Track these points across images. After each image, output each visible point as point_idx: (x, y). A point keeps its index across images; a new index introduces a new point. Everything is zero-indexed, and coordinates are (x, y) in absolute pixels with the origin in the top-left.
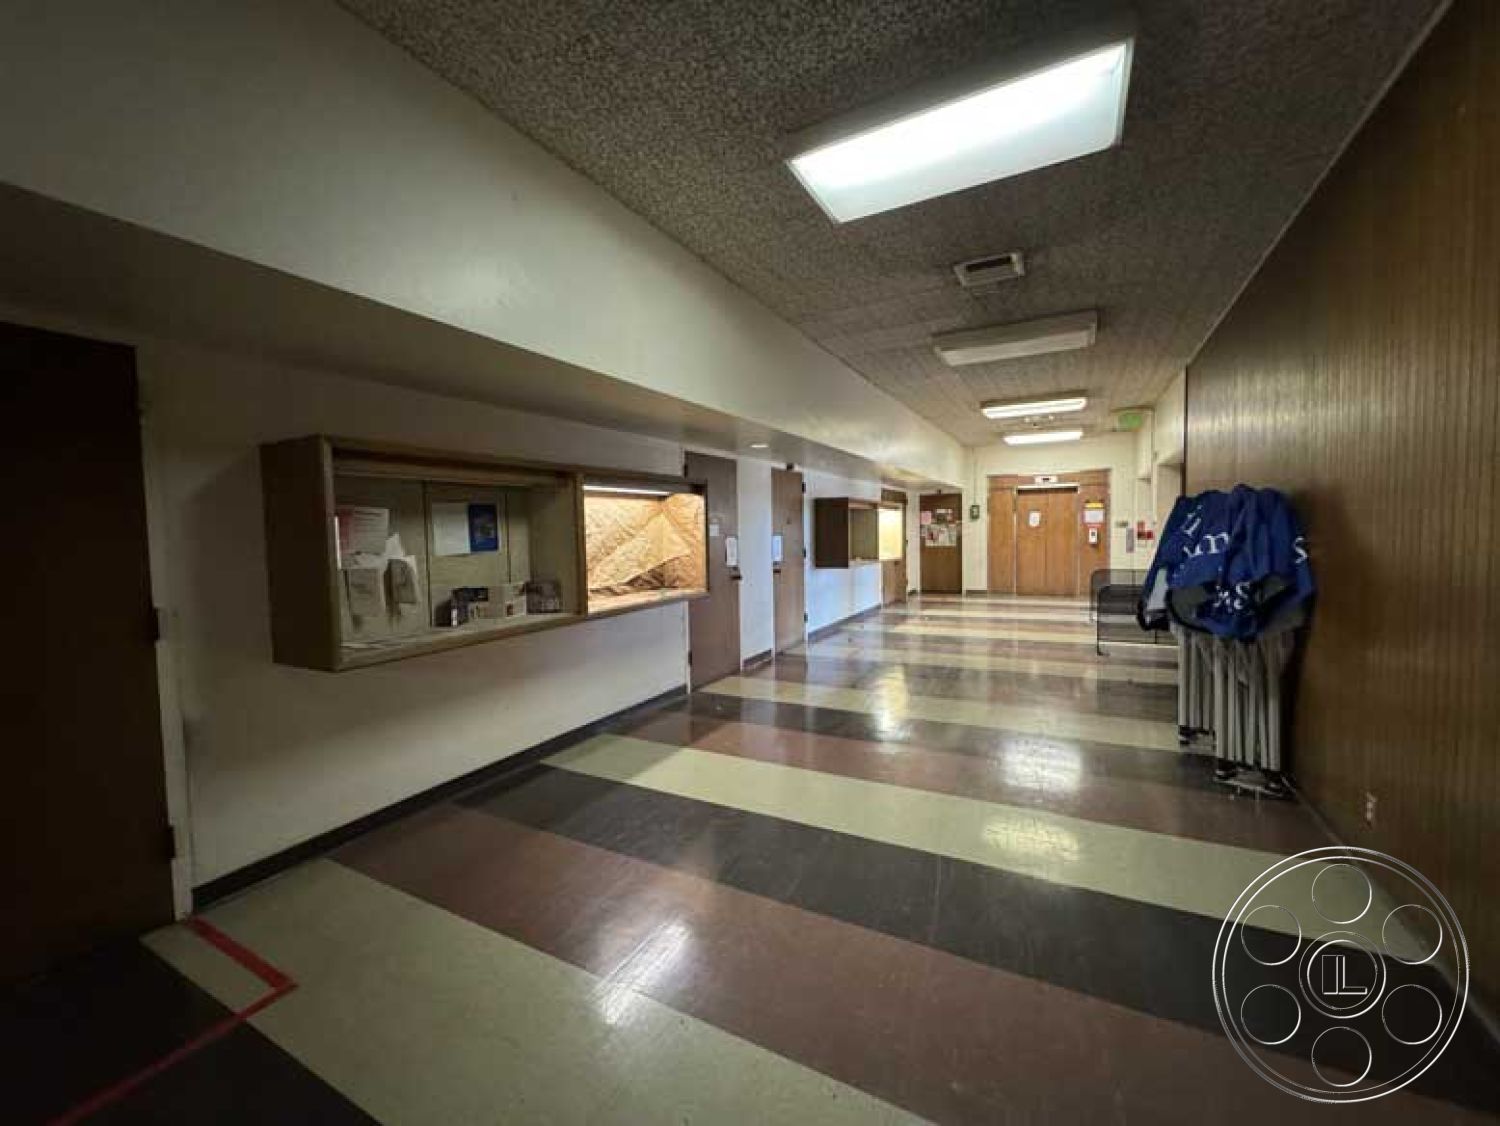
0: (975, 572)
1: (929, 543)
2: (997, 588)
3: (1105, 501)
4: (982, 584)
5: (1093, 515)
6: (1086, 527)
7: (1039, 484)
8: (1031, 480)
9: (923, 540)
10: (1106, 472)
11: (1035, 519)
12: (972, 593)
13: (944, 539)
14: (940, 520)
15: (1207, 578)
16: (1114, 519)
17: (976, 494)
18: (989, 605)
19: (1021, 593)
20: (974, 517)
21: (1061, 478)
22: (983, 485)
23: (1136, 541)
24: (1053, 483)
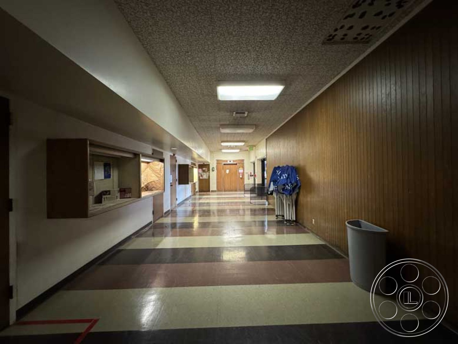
0: (213, 186)
1: (201, 178)
2: (219, 190)
3: (243, 167)
4: (215, 189)
5: (241, 171)
6: (239, 173)
7: (229, 163)
8: (227, 161)
9: (199, 177)
10: (243, 160)
11: (228, 171)
12: (212, 191)
13: (205, 176)
14: (204, 171)
15: (284, 183)
16: (245, 171)
17: (213, 164)
18: (217, 194)
19: (225, 191)
20: (213, 171)
21: (234, 161)
22: (215, 162)
23: (250, 177)
24: (232, 162)
